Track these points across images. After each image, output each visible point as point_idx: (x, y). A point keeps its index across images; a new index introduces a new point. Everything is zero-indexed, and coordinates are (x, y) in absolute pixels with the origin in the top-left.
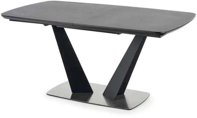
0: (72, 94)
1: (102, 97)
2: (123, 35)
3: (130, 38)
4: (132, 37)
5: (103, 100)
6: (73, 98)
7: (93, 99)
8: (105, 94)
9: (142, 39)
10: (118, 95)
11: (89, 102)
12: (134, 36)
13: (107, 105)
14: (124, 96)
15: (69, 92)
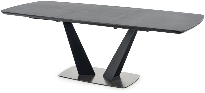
0: (79, 76)
1: (103, 78)
2: (119, 29)
3: (125, 31)
4: (126, 31)
5: (103, 81)
6: (80, 79)
7: (95, 80)
8: (104, 76)
9: (134, 32)
10: (115, 76)
11: (92, 82)
12: (127, 30)
13: (106, 85)
14: (119, 77)
15: (76, 74)
